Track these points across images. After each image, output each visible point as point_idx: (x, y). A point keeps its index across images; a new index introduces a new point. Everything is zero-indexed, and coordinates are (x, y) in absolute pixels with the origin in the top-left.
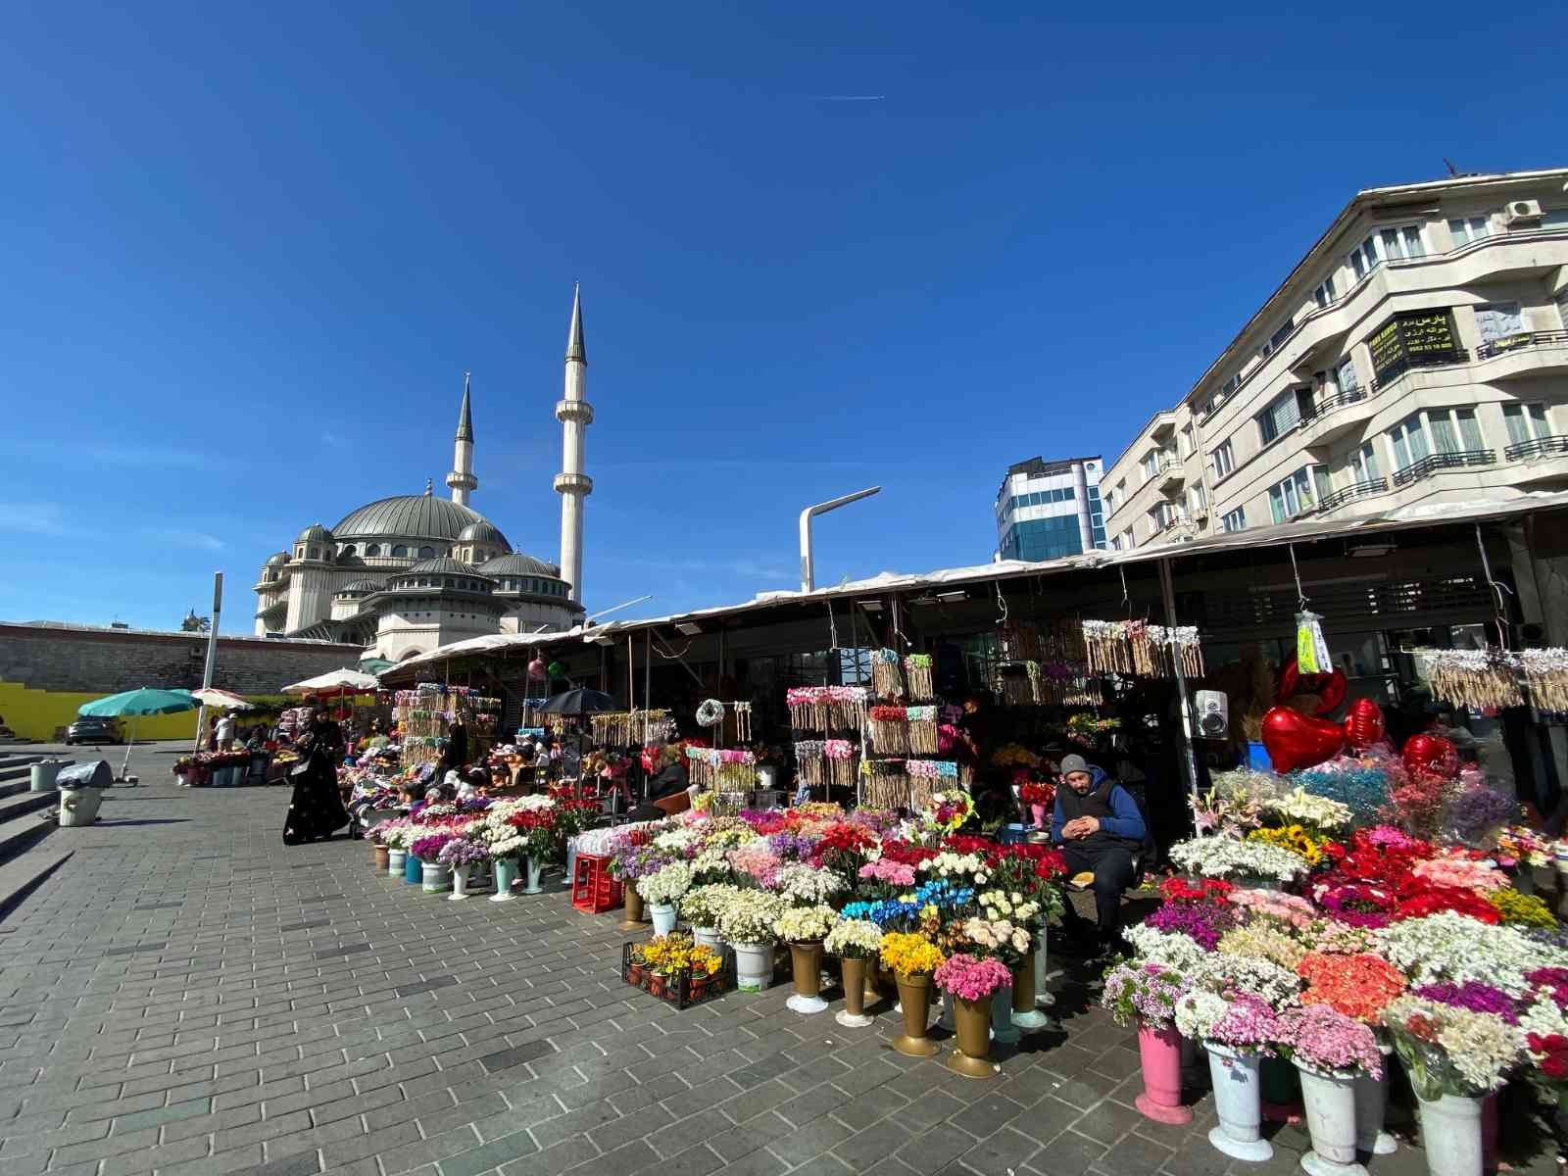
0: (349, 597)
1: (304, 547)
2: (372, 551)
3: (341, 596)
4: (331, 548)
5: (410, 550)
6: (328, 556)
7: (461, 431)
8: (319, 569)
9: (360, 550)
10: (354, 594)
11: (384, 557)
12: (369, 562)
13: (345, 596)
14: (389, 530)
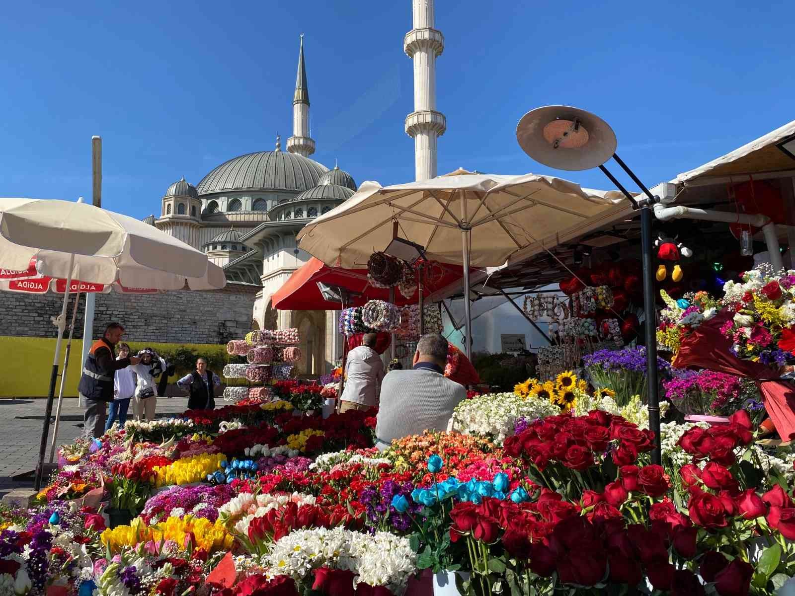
0: (219, 248)
1: (172, 203)
2: (233, 206)
3: (211, 247)
4: (196, 203)
5: (269, 203)
6: (194, 211)
7: (298, 94)
8: (186, 224)
9: (222, 204)
10: (224, 245)
11: (245, 211)
12: (232, 217)
13: (215, 248)
14: (248, 184)
